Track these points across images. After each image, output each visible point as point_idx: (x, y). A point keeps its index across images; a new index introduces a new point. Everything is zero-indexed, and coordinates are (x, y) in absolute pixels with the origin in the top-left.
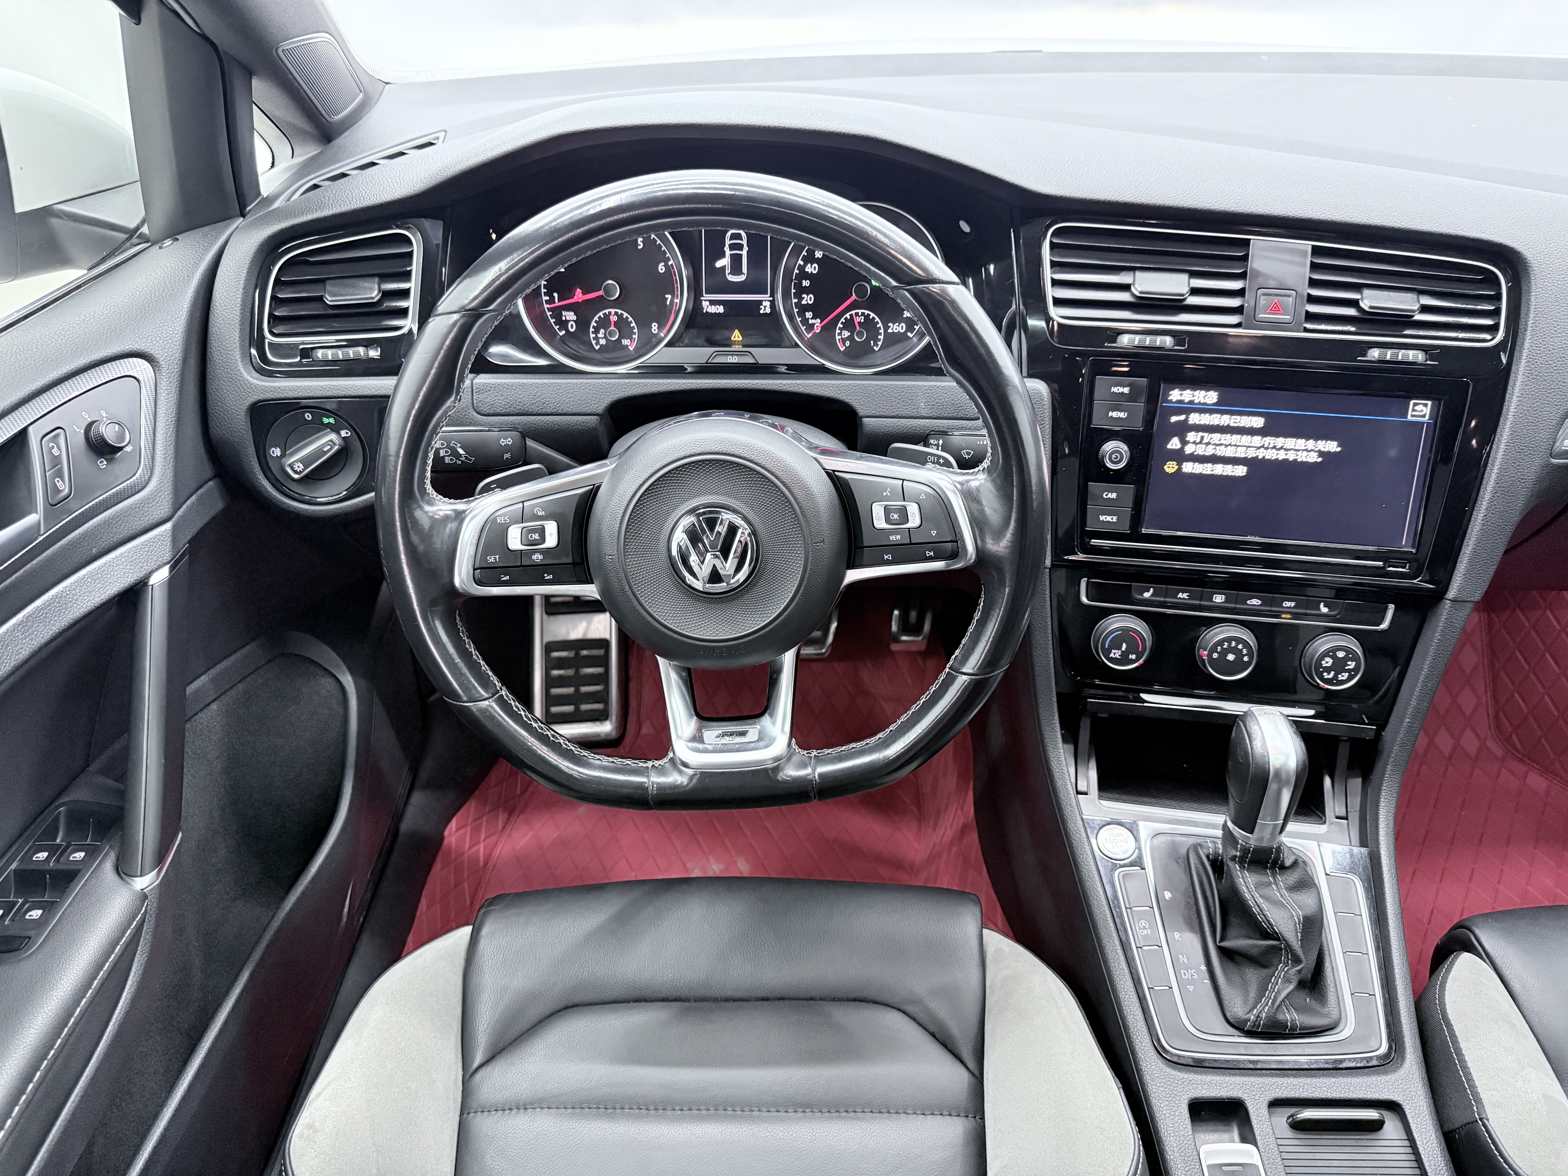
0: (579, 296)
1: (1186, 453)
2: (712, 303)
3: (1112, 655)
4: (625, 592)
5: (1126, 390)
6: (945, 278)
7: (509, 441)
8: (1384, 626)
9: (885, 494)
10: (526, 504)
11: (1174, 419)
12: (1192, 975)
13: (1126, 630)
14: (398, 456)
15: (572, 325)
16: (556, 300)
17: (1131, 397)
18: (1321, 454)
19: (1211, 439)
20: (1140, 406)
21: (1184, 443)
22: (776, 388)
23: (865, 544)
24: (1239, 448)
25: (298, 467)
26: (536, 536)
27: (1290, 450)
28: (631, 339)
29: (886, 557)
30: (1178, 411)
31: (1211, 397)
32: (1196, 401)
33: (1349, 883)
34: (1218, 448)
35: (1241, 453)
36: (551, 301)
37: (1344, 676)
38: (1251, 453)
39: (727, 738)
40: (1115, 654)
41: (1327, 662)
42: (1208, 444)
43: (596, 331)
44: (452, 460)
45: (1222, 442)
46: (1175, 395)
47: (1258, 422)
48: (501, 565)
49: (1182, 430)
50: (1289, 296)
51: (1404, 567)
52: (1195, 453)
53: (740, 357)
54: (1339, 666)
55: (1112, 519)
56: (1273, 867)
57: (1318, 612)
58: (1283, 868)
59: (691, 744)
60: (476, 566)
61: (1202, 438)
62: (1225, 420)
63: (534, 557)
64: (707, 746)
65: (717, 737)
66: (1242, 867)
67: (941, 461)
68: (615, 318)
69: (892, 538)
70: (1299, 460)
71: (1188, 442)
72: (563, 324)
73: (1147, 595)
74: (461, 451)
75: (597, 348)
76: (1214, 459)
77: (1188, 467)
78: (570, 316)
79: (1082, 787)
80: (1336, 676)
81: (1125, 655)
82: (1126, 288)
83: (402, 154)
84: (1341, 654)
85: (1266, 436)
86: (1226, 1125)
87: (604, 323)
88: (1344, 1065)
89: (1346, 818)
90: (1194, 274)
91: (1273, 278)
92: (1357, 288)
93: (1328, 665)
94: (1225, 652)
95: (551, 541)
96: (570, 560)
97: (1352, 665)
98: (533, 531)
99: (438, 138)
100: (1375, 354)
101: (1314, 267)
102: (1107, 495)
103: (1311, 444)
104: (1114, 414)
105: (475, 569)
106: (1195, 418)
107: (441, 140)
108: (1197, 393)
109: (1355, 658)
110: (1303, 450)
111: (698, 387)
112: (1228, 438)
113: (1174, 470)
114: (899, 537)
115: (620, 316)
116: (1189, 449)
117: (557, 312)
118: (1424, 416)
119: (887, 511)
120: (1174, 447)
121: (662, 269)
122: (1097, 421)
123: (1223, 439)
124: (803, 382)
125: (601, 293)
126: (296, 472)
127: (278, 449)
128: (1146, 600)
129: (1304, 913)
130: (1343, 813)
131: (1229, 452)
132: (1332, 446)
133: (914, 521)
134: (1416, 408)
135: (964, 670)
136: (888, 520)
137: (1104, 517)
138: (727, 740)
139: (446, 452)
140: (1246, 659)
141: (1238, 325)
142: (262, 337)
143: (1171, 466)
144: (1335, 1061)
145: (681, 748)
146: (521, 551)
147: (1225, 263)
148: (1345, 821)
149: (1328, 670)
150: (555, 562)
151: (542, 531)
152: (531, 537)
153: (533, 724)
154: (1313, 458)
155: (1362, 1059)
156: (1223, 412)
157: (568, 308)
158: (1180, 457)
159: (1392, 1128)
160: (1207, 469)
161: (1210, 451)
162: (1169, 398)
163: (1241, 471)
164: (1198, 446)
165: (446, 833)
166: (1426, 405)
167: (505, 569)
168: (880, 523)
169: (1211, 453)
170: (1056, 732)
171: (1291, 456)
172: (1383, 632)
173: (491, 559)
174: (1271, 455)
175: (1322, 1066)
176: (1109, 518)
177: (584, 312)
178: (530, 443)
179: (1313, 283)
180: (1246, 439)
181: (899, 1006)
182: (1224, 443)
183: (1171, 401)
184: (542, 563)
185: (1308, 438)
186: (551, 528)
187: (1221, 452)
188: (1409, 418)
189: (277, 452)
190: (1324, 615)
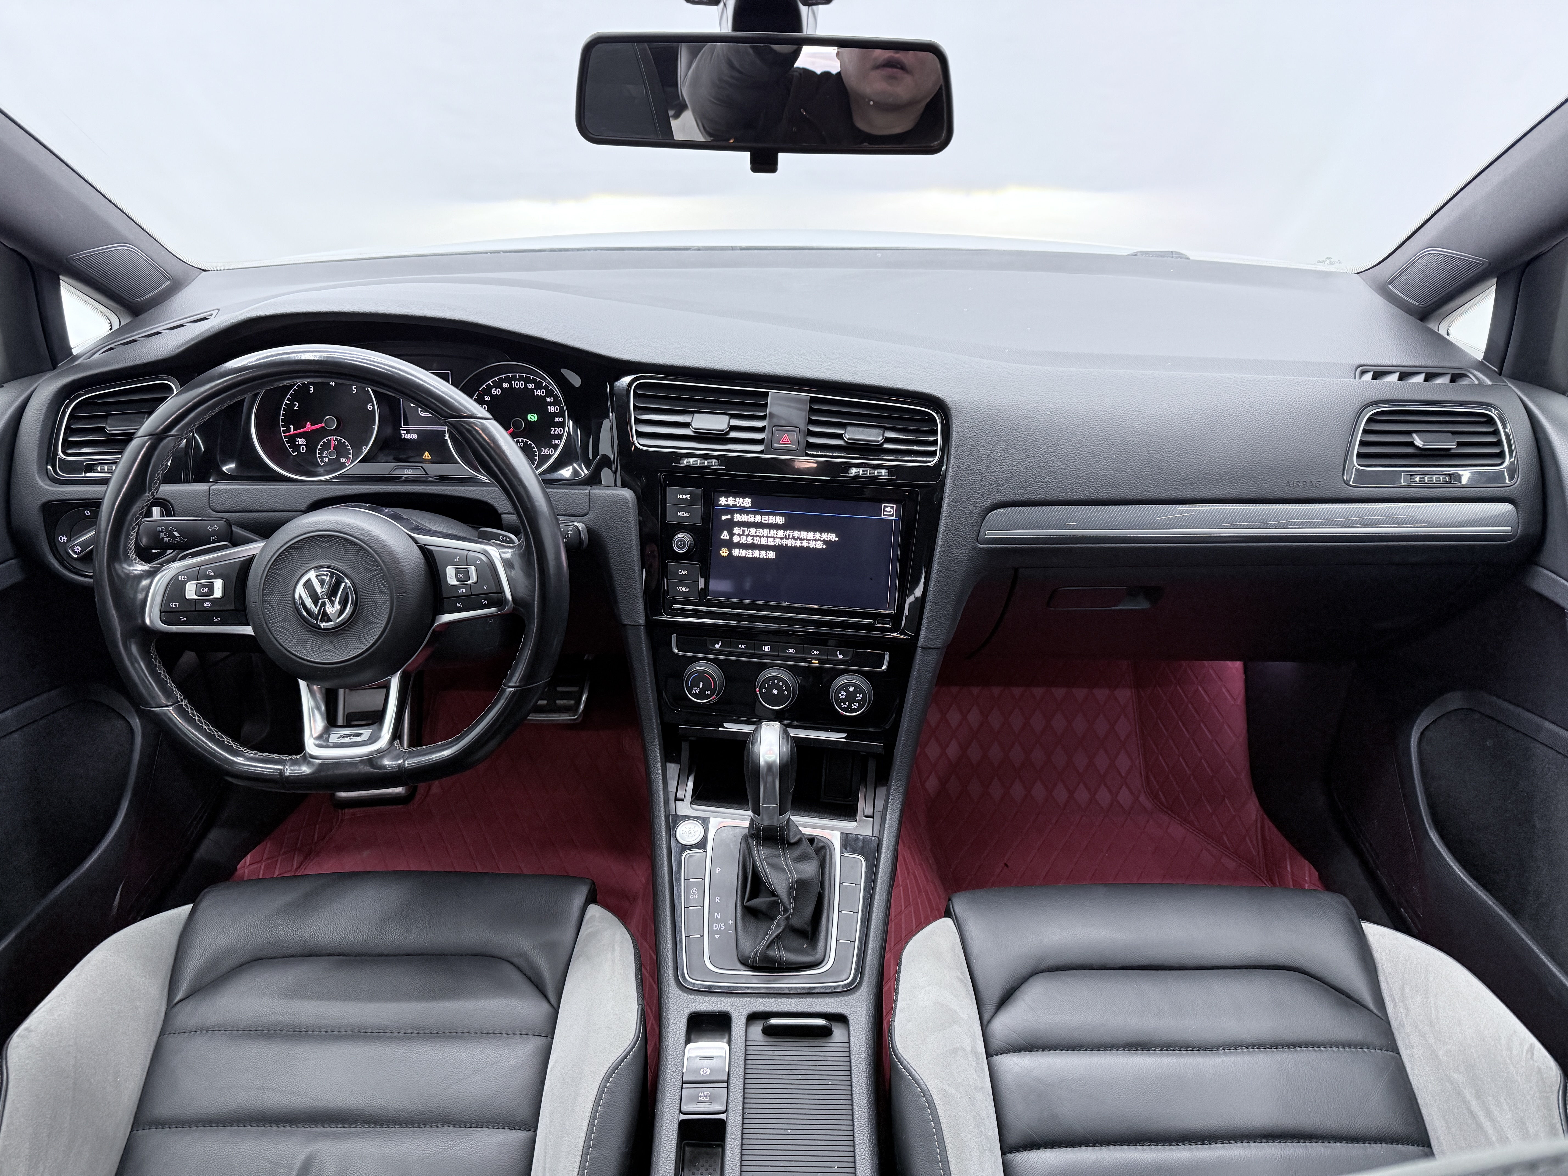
0: (309, 427)
1: (735, 542)
2: (408, 432)
3: (694, 691)
4: (262, 626)
5: (688, 497)
6: (480, 415)
7: (216, 528)
8: (884, 667)
9: (455, 560)
10: (201, 567)
11: (723, 518)
12: (721, 927)
13: (702, 673)
14: (106, 532)
15: (303, 448)
16: (292, 431)
17: (692, 502)
18: (825, 542)
19: (750, 532)
20: (699, 508)
21: (732, 534)
22: (436, 492)
23: (444, 597)
24: (769, 539)
25: (78, 549)
26: (206, 590)
27: (804, 539)
28: (348, 458)
29: (458, 605)
30: (726, 512)
31: (747, 502)
32: (738, 505)
33: (857, 862)
34: (755, 538)
35: (771, 542)
36: (288, 430)
37: (855, 706)
38: (778, 542)
39: (346, 738)
40: (695, 690)
41: (842, 695)
42: (749, 535)
43: (321, 453)
44: (169, 540)
45: (758, 534)
46: (723, 501)
47: (780, 520)
48: (180, 610)
49: (730, 525)
50: (794, 431)
51: (889, 624)
52: (741, 542)
53: (414, 470)
54: (851, 697)
55: (686, 589)
56: (783, 844)
57: (837, 658)
58: (792, 845)
59: (317, 742)
60: (162, 610)
61: (744, 531)
62: (758, 518)
63: (205, 605)
64: (329, 744)
65: (339, 738)
66: (758, 844)
67: (508, 539)
68: (335, 443)
69: (460, 591)
70: (811, 547)
71: (735, 534)
72: (296, 448)
73: (717, 646)
74: (176, 534)
75: (322, 464)
76: (753, 547)
77: (736, 552)
78: (302, 441)
79: (680, 794)
80: (850, 705)
81: (702, 691)
82: (686, 425)
83: (182, 326)
84: (851, 689)
85: (787, 530)
86: (721, 1035)
87: (326, 446)
88: (817, 991)
89: (873, 817)
90: (733, 416)
91: (784, 419)
92: (843, 426)
93: (843, 697)
94: (770, 689)
95: (218, 593)
96: (233, 608)
97: (859, 697)
98: (204, 586)
99: (211, 315)
100: (854, 471)
101: (812, 411)
102: (680, 572)
103: (818, 535)
104: (681, 514)
105: (161, 613)
106: (737, 517)
107: (213, 316)
108: (737, 499)
109: (861, 691)
110: (813, 540)
111: (379, 491)
112: (760, 532)
113: (726, 554)
114: (464, 590)
115: (339, 442)
116: (736, 539)
117: (292, 439)
118: (892, 515)
119: (457, 571)
120: (725, 538)
121: (370, 408)
122: (670, 519)
123: (758, 532)
124: (457, 488)
125: (323, 424)
126: (75, 553)
127: (65, 537)
128: (717, 650)
129: (799, 876)
130: (871, 813)
131: (763, 541)
132: (832, 537)
133: (474, 578)
134: (886, 509)
135: (511, 684)
136: (458, 579)
137: (680, 588)
138: (346, 740)
139: (165, 535)
140: (786, 693)
141: (761, 452)
142: (55, 454)
143: (725, 551)
144: (810, 988)
145: (311, 746)
146: (196, 600)
147: (754, 408)
148: (872, 819)
149: (844, 701)
150: (221, 608)
151: (211, 587)
152: (203, 590)
153: (204, 726)
154: (820, 545)
155: (831, 987)
156: (755, 513)
157: (300, 435)
158: (730, 545)
159: (838, 1033)
160: (749, 554)
161: (750, 540)
162: (720, 503)
163: (771, 555)
164: (742, 537)
165: (238, 867)
166: (892, 507)
167: (182, 613)
168: (452, 580)
169: (751, 542)
170: (656, 751)
171: (805, 544)
172: (882, 672)
173: (173, 605)
174: (791, 543)
175: (799, 991)
176: (683, 589)
177: (312, 438)
178: (236, 529)
179: (811, 422)
180: (773, 532)
181: (509, 959)
182: (759, 535)
183: (720, 505)
184: (211, 609)
185: (815, 531)
186: (219, 584)
187: (757, 541)
188: (883, 517)
189: (64, 539)
190: (840, 660)
